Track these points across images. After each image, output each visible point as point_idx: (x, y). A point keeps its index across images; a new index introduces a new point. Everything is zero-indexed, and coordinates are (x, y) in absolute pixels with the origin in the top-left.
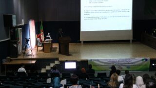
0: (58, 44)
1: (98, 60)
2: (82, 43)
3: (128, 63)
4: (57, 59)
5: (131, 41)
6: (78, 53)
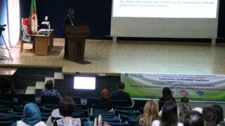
0: (64, 40)
1: (140, 76)
2: (115, 40)
3: (201, 85)
4: (59, 70)
5: (214, 42)
6: (102, 59)
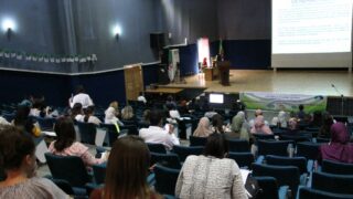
2: (275, 70)
3: (294, 101)
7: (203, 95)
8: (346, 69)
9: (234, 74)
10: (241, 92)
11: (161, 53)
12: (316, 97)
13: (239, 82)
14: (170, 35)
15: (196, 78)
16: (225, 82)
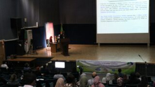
2: (99, 45)
3: (114, 66)
7: (51, 62)
8: (146, 44)
9: (72, 48)
10: (77, 60)
11: (19, 32)
12: (128, 63)
13: (75, 53)
14: (25, 19)
15: (44, 50)
16: (66, 53)
